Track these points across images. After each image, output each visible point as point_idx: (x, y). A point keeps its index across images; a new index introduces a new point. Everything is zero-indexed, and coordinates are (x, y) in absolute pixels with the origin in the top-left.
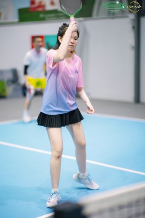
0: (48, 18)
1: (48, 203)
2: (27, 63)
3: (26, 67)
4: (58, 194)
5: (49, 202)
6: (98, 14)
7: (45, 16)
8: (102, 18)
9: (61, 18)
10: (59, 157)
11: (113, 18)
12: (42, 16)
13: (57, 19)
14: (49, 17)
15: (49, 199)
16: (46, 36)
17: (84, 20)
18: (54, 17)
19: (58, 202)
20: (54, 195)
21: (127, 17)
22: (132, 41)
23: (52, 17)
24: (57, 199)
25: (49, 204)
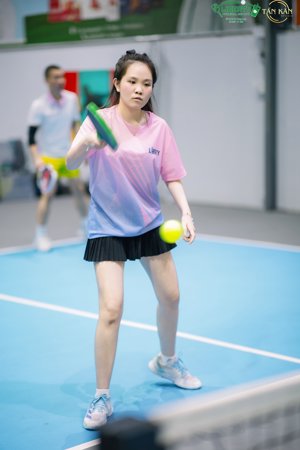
0: (86, 37)
1: (86, 420)
2: (33, 122)
3: (33, 130)
4: (108, 400)
5: (90, 417)
6: (189, 27)
7: (80, 31)
8: (197, 36)
9: (112, 35)
10: (114, 322)
11: (220, 35)
12: (73, 30)
13: (106, 37)
14: (88, 34)
15: (90, 412)
16: (82, 73)
17: (160, 40)
18: (99, 33)
19: (108, 417)
20: (101, 402)
21: (250, 33)
22: (259, 82)
23: (95, 33)
24: (105, 412)
25: (90, 423)
